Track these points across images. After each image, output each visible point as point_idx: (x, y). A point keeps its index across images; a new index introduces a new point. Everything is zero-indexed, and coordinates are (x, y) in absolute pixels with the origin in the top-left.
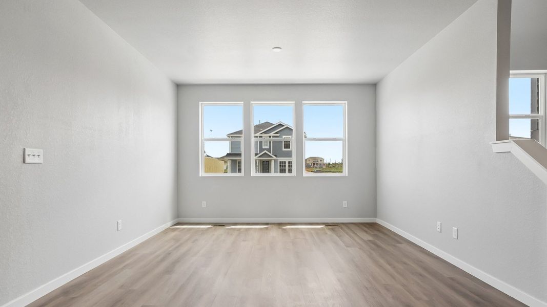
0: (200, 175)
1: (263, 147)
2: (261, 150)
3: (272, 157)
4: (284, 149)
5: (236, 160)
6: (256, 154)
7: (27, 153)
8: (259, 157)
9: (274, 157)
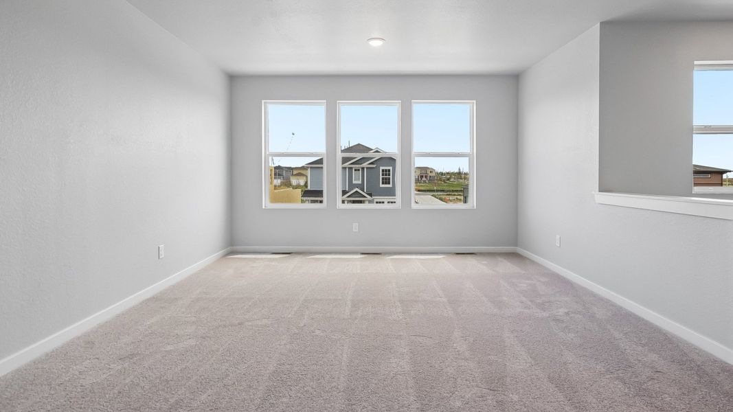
1: (354, 182)
2: (352, 186)
3: (365, 197)
4: (381, 186)
6: (344, 192)
8: (348, 197)
9: (369, 197)
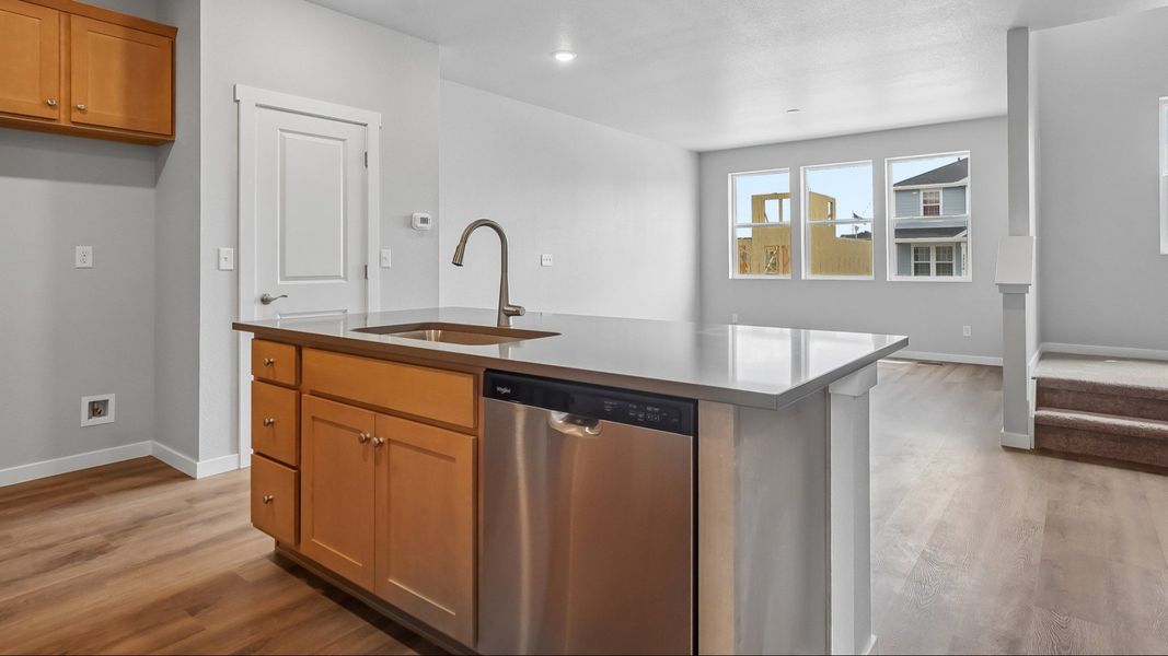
0: (731, 277)
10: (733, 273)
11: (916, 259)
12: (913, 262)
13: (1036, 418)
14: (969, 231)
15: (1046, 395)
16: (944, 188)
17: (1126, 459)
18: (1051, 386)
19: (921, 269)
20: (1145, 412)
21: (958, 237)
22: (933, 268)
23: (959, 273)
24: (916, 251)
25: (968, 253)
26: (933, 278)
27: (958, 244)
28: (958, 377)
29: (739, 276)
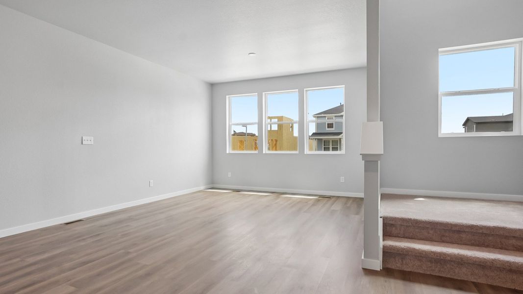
0: (227, 152)
5: (322, 139)
7: (83, 139)
10: (229, 150)
11: (324, 145)
12: (323, 147)
13: (384, 247)
14: (344, 134)
15: (388, 228)
16: (335, 116)
17: (437, 274)
18: (391, 222)
19: (326, 149)
20: (444, 239)
21: (340, 137)
22: (331, 149)
23: (340, 150)
24: (324, 142)
25: (343, 142)
26: (331, 152)
27: (340, 139)
28: (338, 206)
29: (232, 152)
